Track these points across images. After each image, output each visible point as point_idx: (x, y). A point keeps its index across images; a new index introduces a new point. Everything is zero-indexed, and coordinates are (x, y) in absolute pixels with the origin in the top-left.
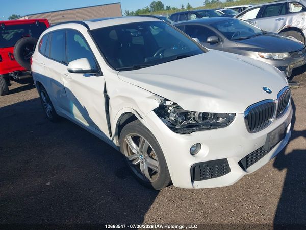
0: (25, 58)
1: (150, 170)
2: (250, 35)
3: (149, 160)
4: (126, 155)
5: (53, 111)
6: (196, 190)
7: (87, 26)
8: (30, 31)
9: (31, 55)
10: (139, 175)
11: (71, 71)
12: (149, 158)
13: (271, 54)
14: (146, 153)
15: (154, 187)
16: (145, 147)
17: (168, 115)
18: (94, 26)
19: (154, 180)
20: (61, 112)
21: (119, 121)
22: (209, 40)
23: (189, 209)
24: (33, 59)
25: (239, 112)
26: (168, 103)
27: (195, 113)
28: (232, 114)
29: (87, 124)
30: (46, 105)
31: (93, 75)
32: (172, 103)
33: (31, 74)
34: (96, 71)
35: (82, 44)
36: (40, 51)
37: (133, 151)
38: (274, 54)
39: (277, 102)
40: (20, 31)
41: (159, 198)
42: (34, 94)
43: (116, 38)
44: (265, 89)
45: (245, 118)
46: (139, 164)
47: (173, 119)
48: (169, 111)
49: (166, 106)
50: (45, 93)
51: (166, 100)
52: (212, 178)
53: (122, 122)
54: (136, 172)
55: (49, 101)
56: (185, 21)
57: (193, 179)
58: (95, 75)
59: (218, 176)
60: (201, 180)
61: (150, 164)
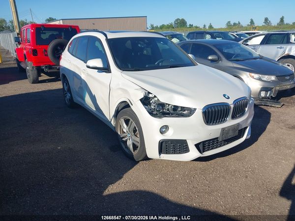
0: (56, 56)
1: (134, 145)
2: (246, 58)
3: (134, 137)
4: (119, 133)
5: (71, 99)
6: (162, 160)
7: (106, 35)
8: (63, 34)
9: (61, 53)
10: (126, 149)
11: (88, 67)
12: (134, 136)
13: (260, 76)
14: (132, 132)
15: (135, 158)
16: (132, 127)
17: (150, 104)
18: (111, 36)
19: (135, 153)
20: (77, 99)
21: (118, 107)
22: (210, 58)
23: (156, 176)
24: (62, 56)
25: (199, 107)
26: (150, 96)
27: (169, 105)
28: (194, 109)
29: (94, 109)
30: (66, 94)
31: (104, 72)
32: (153, 96)
33: (59, 69)
34: (106, 69)
35: (101, 49)
36: (68, 50)
37: (124, 130)
38: (263, 76)
39: (232, 106)
40: (55, 33)
41: (137, 167)
42: (58, 85)
43: (130, 47)
44: (224, 96)
45: (203, 112)
46: (126, 141)
47: (153, 107)
48: (151, 102)
49: (150, 98)
50: (68, 84)
51: (149, 93)
52: (174, 153)
53: (120, 109)
54: (124, 147)
55: (69, 90)
56: (195, 40)
57: (160, 152)
58: (106, 72)
59: (180, 153)
60: (167, 153)
61: (134, 141)
